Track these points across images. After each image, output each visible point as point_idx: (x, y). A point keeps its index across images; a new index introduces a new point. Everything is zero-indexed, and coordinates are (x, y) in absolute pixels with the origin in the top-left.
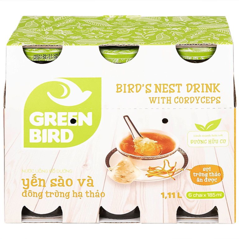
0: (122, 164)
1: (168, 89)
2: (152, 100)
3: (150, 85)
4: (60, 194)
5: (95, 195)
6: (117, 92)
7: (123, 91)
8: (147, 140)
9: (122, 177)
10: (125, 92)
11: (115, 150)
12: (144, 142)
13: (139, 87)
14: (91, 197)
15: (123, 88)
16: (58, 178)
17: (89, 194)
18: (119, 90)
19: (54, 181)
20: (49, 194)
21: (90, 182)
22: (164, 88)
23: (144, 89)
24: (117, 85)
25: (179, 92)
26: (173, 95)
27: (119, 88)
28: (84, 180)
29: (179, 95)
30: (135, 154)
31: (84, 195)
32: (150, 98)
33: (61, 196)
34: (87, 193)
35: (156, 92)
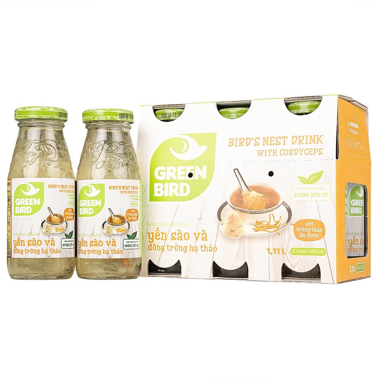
0: (232, 218)
1: (275, 142)
2: (260, 153)
3: (259, 138)
4: (178, 247)
5: (208, 249)
6: (229, 146)
7: (235, 145)
8: (254, 193)
9: (232, 231)
10: (236, 146)
11: (226, 203)
12: (252, 196)
13: (249, 140)
14: (205, 251)
15: (234, 142)
16: (177, 232)
17: (203, 249)
18: (231, 144)
19: (174, 235)
20: (169, 248)
21: (204, 236)
22: (271, 141)
23: (253, 142)
24: (230, 139)
25: (284, 144)
26: (279, 148)
27: (231, 142)
28: (199, 234)
29: (285, 147)
30: (244, 207)
31: (199, 249)
32: (258, 151)
33: (180, 250)
34: (201, 247)
35: (264, 145)
